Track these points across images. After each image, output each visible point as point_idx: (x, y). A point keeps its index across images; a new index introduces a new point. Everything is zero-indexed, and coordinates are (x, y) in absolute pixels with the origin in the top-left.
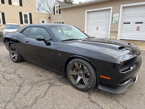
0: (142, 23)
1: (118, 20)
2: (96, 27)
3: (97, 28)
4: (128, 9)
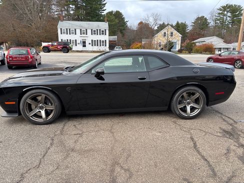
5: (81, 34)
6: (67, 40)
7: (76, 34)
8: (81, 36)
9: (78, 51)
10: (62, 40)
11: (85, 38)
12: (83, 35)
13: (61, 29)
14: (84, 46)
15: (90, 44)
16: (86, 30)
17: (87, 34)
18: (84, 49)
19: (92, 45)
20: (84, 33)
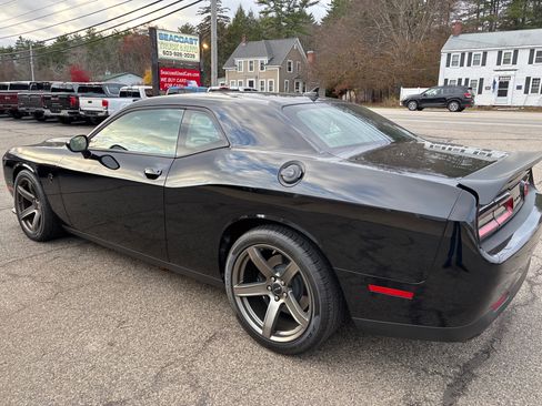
5: (499, 64)
6: (460, 80)
7: (484, 64)
8: (498, 67)
9: (481, 108)
10: (446, 80)
11: (508, 73)
12: (503, 66)
13: (449, 55)
14: (502, 93)
15: (519, 88)
16: (516, 52)
17: (515, 63)
18: (502, 101)
19: (526, 92)
20: (507, 61)
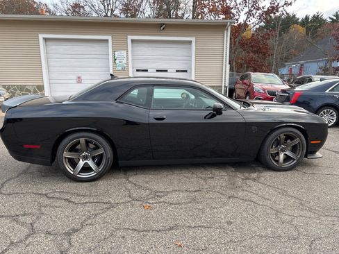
0: (167, 71)
1: (127, 64)
2: (75, 77)
3: (79, 78)
4: (140, 45)
